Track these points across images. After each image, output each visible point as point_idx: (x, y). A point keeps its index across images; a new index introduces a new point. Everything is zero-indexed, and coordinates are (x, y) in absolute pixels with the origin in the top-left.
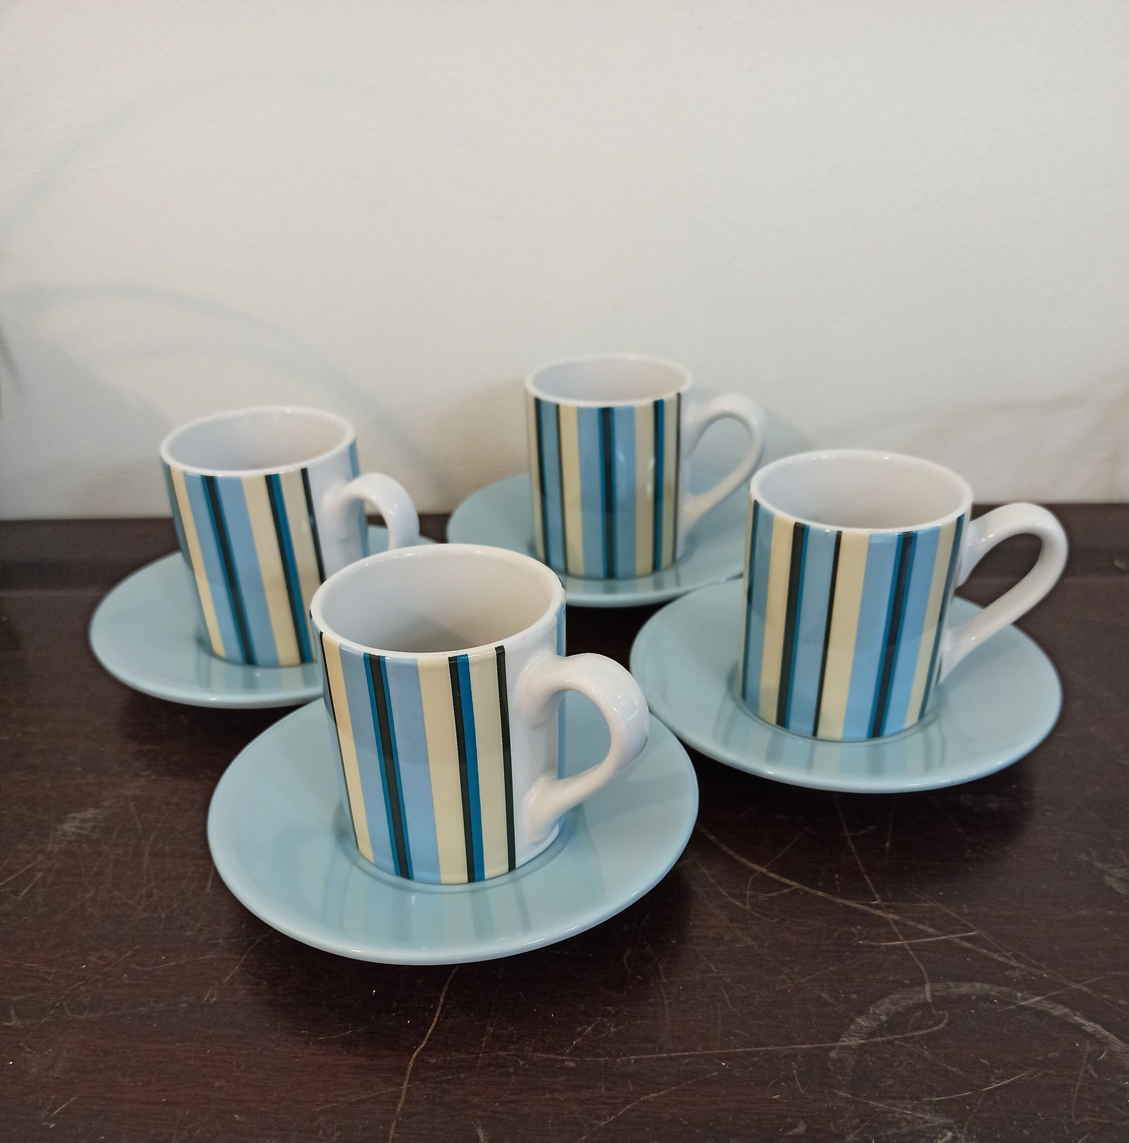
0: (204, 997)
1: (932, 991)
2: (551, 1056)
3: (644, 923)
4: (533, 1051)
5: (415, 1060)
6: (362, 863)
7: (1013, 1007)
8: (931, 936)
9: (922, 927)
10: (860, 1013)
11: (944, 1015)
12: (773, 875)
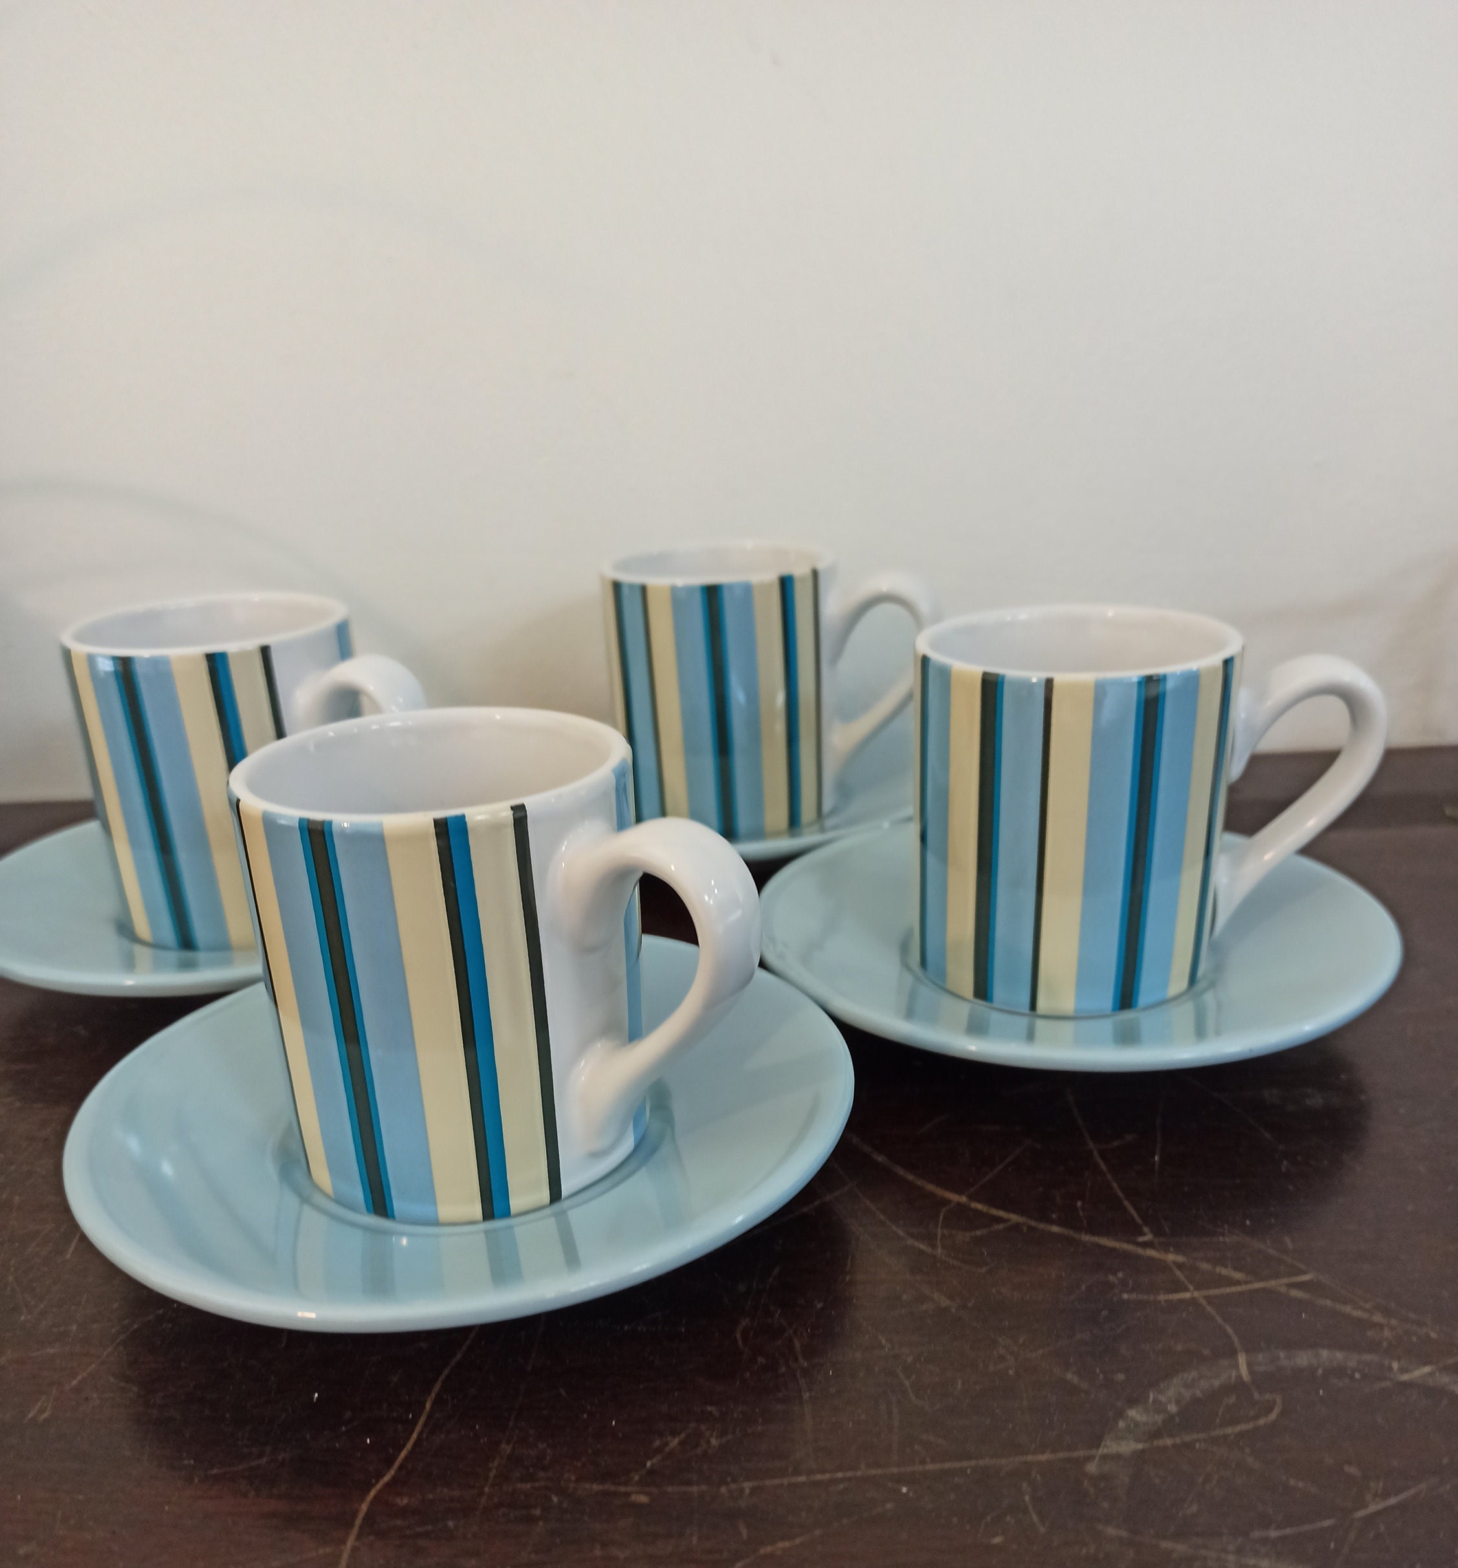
0: (29, 1412)
1: (1249, 1365)
2: (610, 1487)
3: (771, 1280)
4: (578, 1480)
5: (373, 1503)
6: (318, 1198)
7: (1387, 1384)
8: (1238, 1283)
9: (1224, 1271)
10: (1132, 1402)
11: (1274, 1402)
12: (979, 1206)
